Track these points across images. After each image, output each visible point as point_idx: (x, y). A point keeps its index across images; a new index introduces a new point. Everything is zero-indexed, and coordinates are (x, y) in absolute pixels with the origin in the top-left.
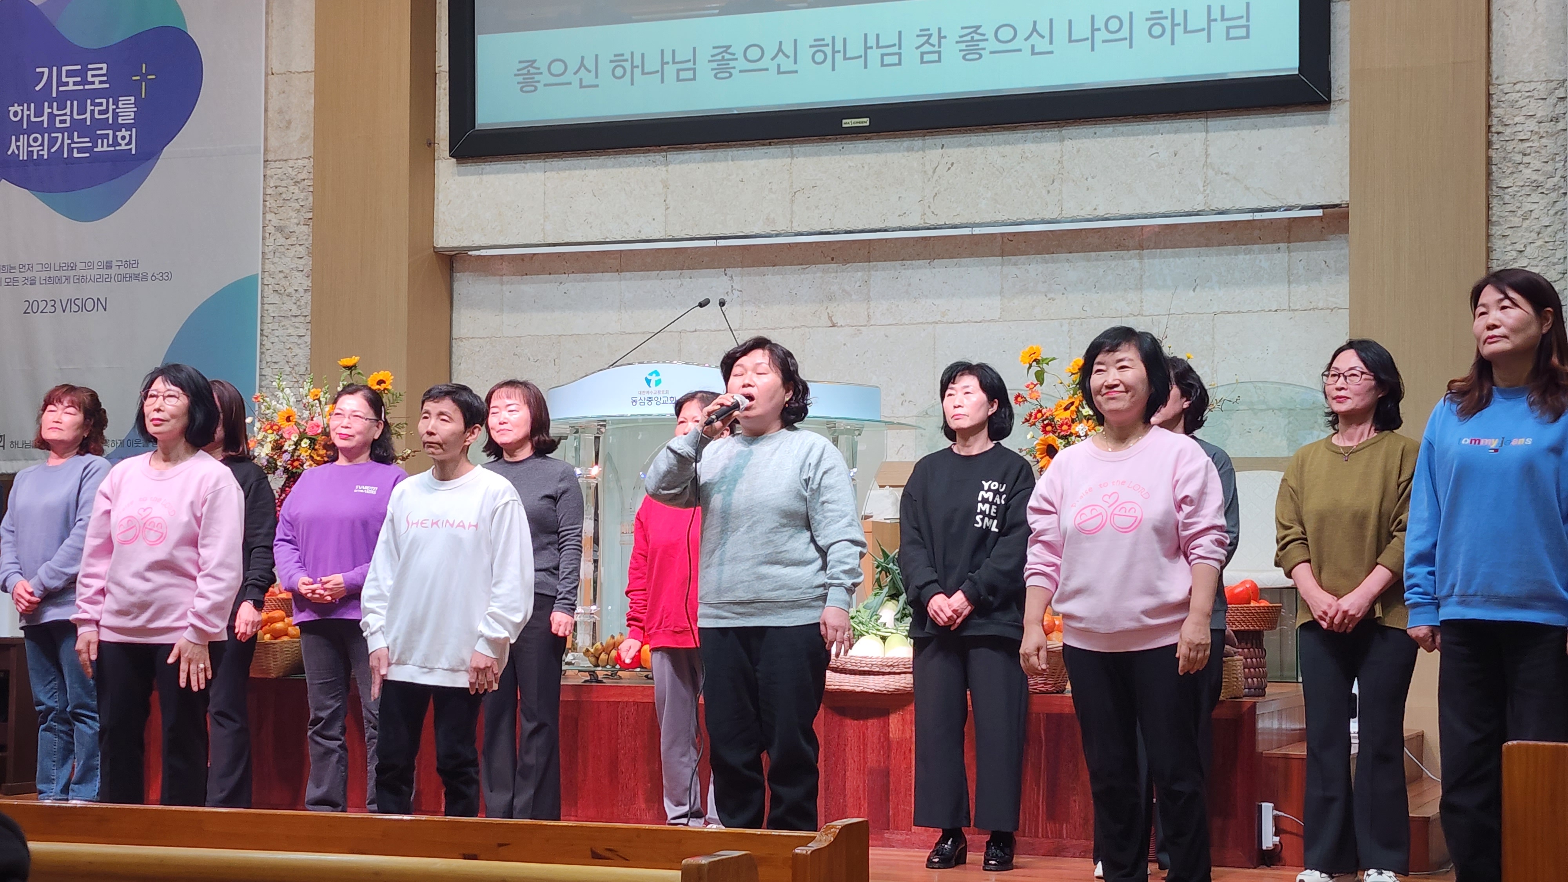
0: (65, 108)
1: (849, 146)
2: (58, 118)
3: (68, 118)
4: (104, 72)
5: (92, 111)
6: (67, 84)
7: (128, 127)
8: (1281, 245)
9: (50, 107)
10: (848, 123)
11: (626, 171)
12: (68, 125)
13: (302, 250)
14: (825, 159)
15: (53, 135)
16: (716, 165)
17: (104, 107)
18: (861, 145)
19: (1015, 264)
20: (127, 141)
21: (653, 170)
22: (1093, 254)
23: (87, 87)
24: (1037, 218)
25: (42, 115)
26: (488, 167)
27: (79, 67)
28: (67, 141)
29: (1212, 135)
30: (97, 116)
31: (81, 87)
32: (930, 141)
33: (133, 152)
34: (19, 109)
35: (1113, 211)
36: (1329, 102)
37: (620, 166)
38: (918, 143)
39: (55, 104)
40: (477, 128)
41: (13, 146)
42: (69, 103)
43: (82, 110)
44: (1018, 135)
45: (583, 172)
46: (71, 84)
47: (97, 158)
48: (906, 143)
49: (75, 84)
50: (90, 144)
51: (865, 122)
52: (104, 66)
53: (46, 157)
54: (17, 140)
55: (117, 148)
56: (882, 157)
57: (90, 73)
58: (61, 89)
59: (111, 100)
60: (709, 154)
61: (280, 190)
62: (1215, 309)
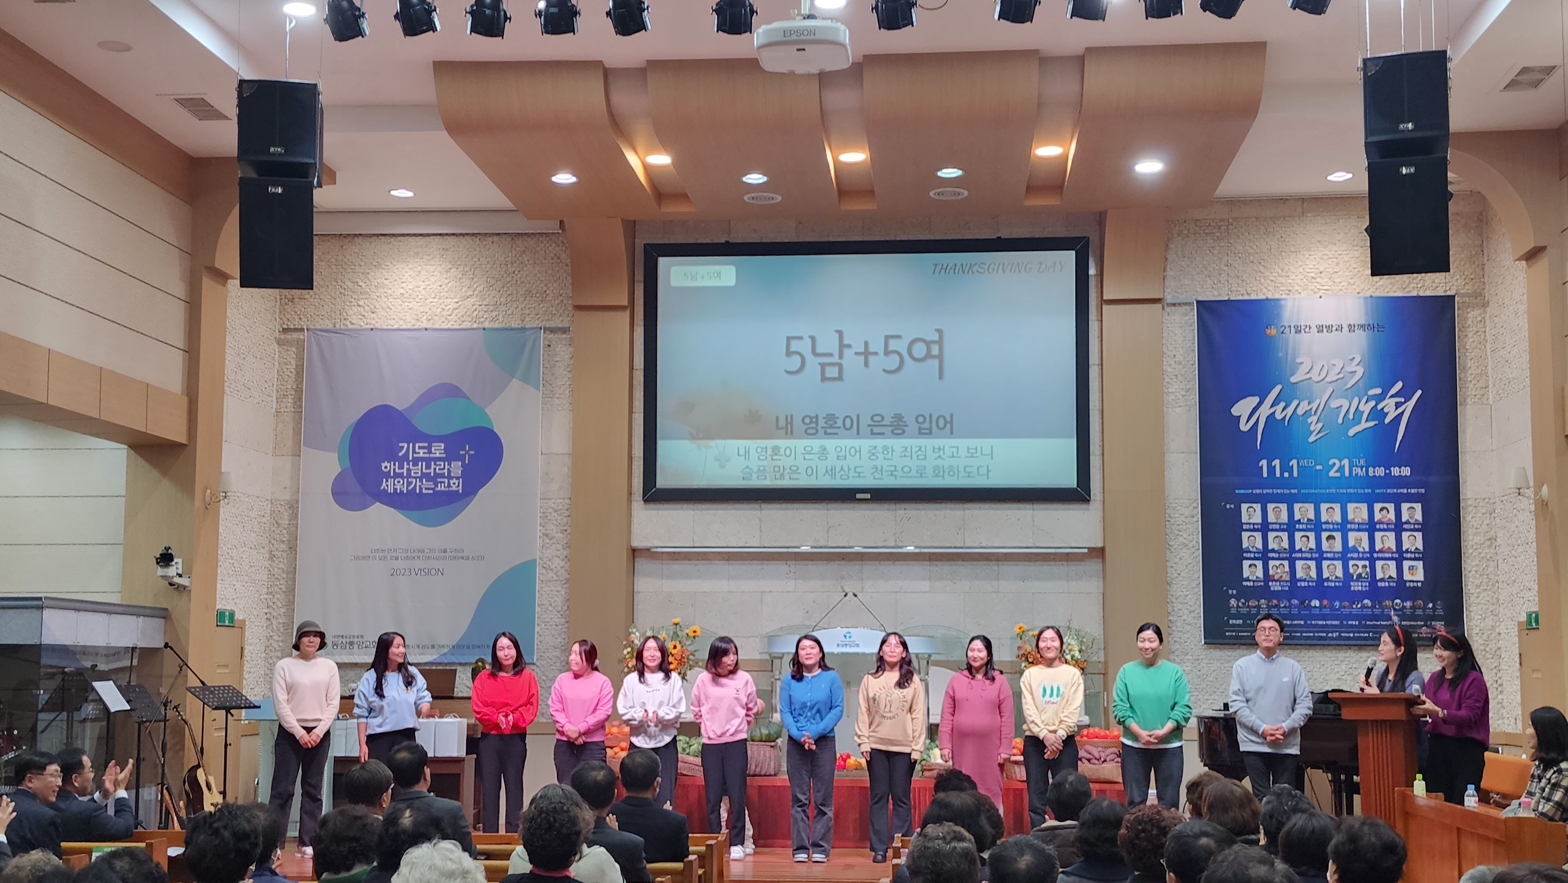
0: (418, 465)
1: (857, 506)
2: (412, 472)
3: (420, 472)
4: (443, 448)
5: (435, 469)
6: (419, 453)
7: (457, 478)
8: (1065, 563)
9: (408, 464)
10: (858, 496)
11: (739, 512)
12: (419, 475)
13: (560, 547)
14: (845, 512)
15: (410, 480)
16: (788, 512)
17: (442, 467)
18: (864, 506)
19: (937, 565)
20: (456, 485)
21: (754, 512)
22: (975, 563)
23: (432, 455)
24: (953, 546)
25: (403, 468)
26: (661, 506)
27: (426, 445)
28: (418, 484)
29: (1036, 512)
30: (437, 471)
31: (427, 455)
32: (898, 506)
33: (460, 491)
34: (388, 465)
35: (990, 545)
36: (1089, 501)
37: (736, 509)
38: (892, 506)
39: (411, 463)
40: (657, 486)
41: (384, 484)
42: (420, 463)
43: (428, 467)
44: (943, 506)
45: (715, 512)
46: (421, 453)
47: (437, 494)
48: (886, 506)
49: (424, 453)
50: (433, 486)
51: (868, 496)
52: (443, 445)
53: (405, 492)
54: (387, 481)
55: (451, 489)
56: (874, 512)
57: (433, 449)
58: (415, 455)
59: (446, 463)
60: (784, 506)
61: (546, 514)
62: (1034, 591)
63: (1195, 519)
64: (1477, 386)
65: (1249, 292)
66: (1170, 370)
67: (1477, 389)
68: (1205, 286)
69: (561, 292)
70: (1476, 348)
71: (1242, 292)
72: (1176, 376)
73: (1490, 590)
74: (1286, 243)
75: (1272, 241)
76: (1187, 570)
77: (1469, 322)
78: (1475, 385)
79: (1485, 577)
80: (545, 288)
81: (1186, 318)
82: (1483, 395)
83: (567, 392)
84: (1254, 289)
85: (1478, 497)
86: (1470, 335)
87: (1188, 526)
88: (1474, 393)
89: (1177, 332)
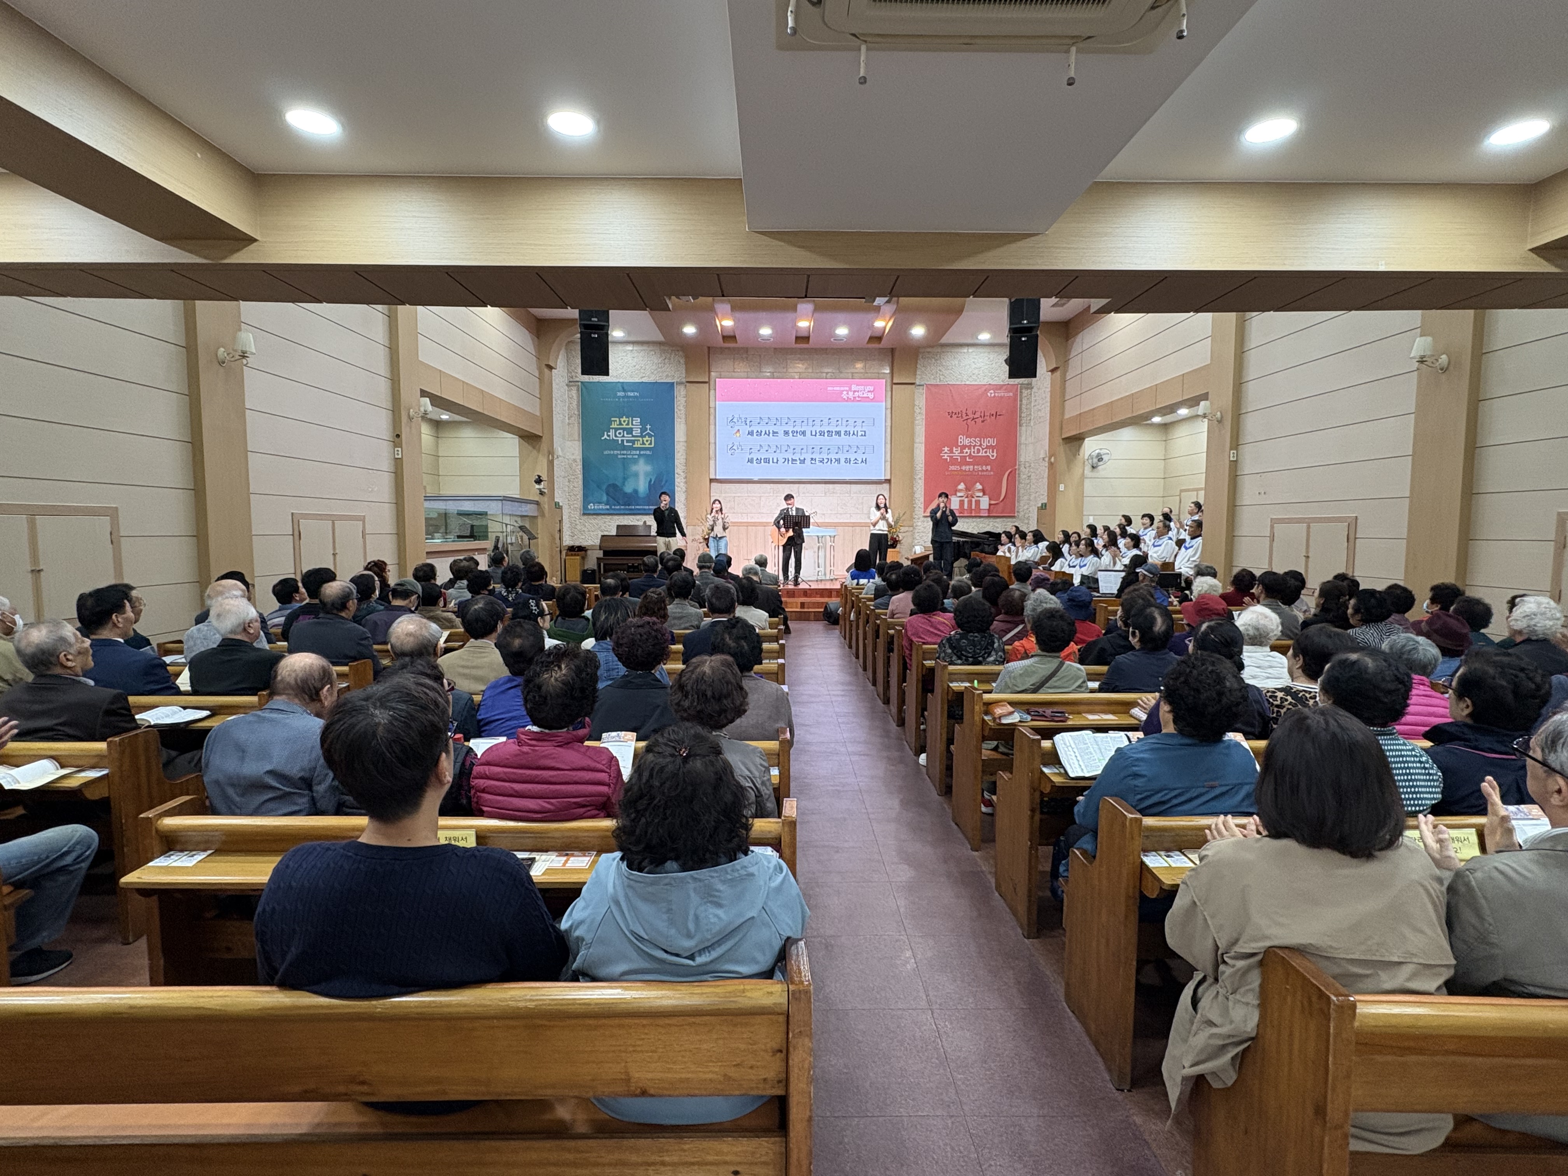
69: (681, 375)
72: (919, 413)
79: (1026, 490)
80: (674, 375)
81: (922, 391)
83: (684, 416)
84: (947, 381)
85: (1025, 461)
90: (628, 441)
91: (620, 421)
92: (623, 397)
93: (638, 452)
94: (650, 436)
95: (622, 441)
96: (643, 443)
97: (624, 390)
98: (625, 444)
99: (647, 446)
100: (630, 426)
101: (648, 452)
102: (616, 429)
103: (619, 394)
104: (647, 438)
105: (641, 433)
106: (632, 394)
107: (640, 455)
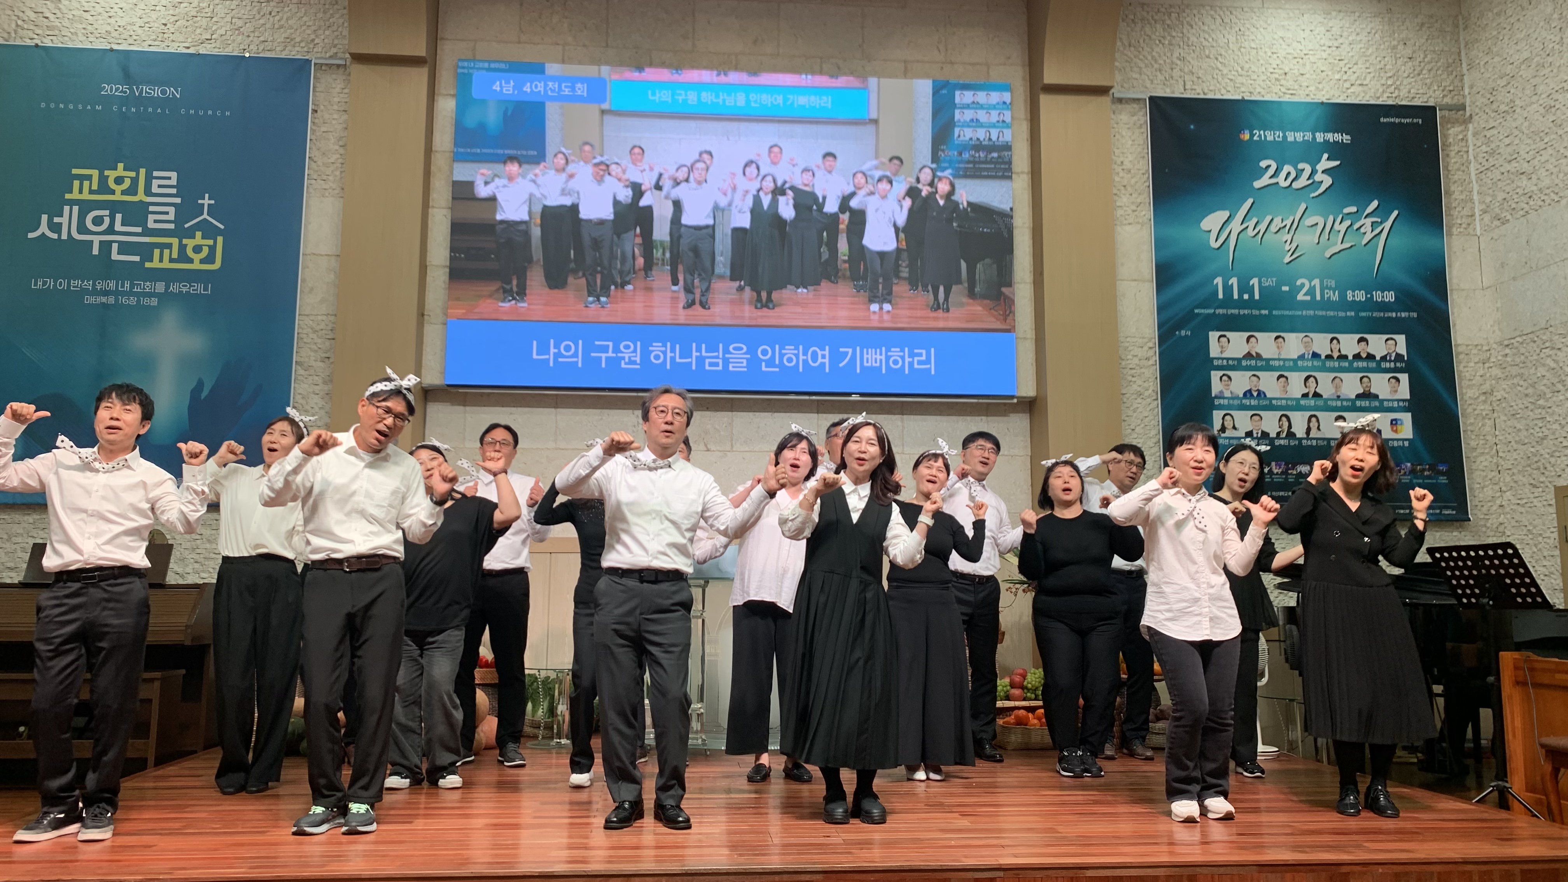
63: (1151, 362)
64: (1461, 214)
65: (1206, 91)
66: (1117, 179)
67: (1462, 217)
68: (1155, 82)
69: (336, 42)
70: (1458, 169)
71: (1198, 91)
72: (1125, 186)
73: (1488, 453)
74: (1246, 37)
75: (1229, 33)
76: (1142, 425)
77: (1451, 140)
78: (1459, 212)
79: (1482, 437)
80: (313, 36)
81: (1135, 118)
82: (1469, 224)
83: (338, 173)
84: (1211, 88)
85: (1470, 343)
86: (1452, 154)
87: (1143, 370)
88: (1459, 222)
89: (1124, 134)
90: (125, 248)
91: (103, 180)
92: (124, 101)
93: (160, 287)
94: (209, 231)
95: (106, 246)
96: (183, 257)
97: (128, 78)
98: (115, 256)
99: (196, 266)
100: (141, 196)
101: (198, 288)
102: (86, 207)
103: (108, 89)
104: (198, 239)
105: (179, 220)
106: (157, 92)
107: (165, 298)
